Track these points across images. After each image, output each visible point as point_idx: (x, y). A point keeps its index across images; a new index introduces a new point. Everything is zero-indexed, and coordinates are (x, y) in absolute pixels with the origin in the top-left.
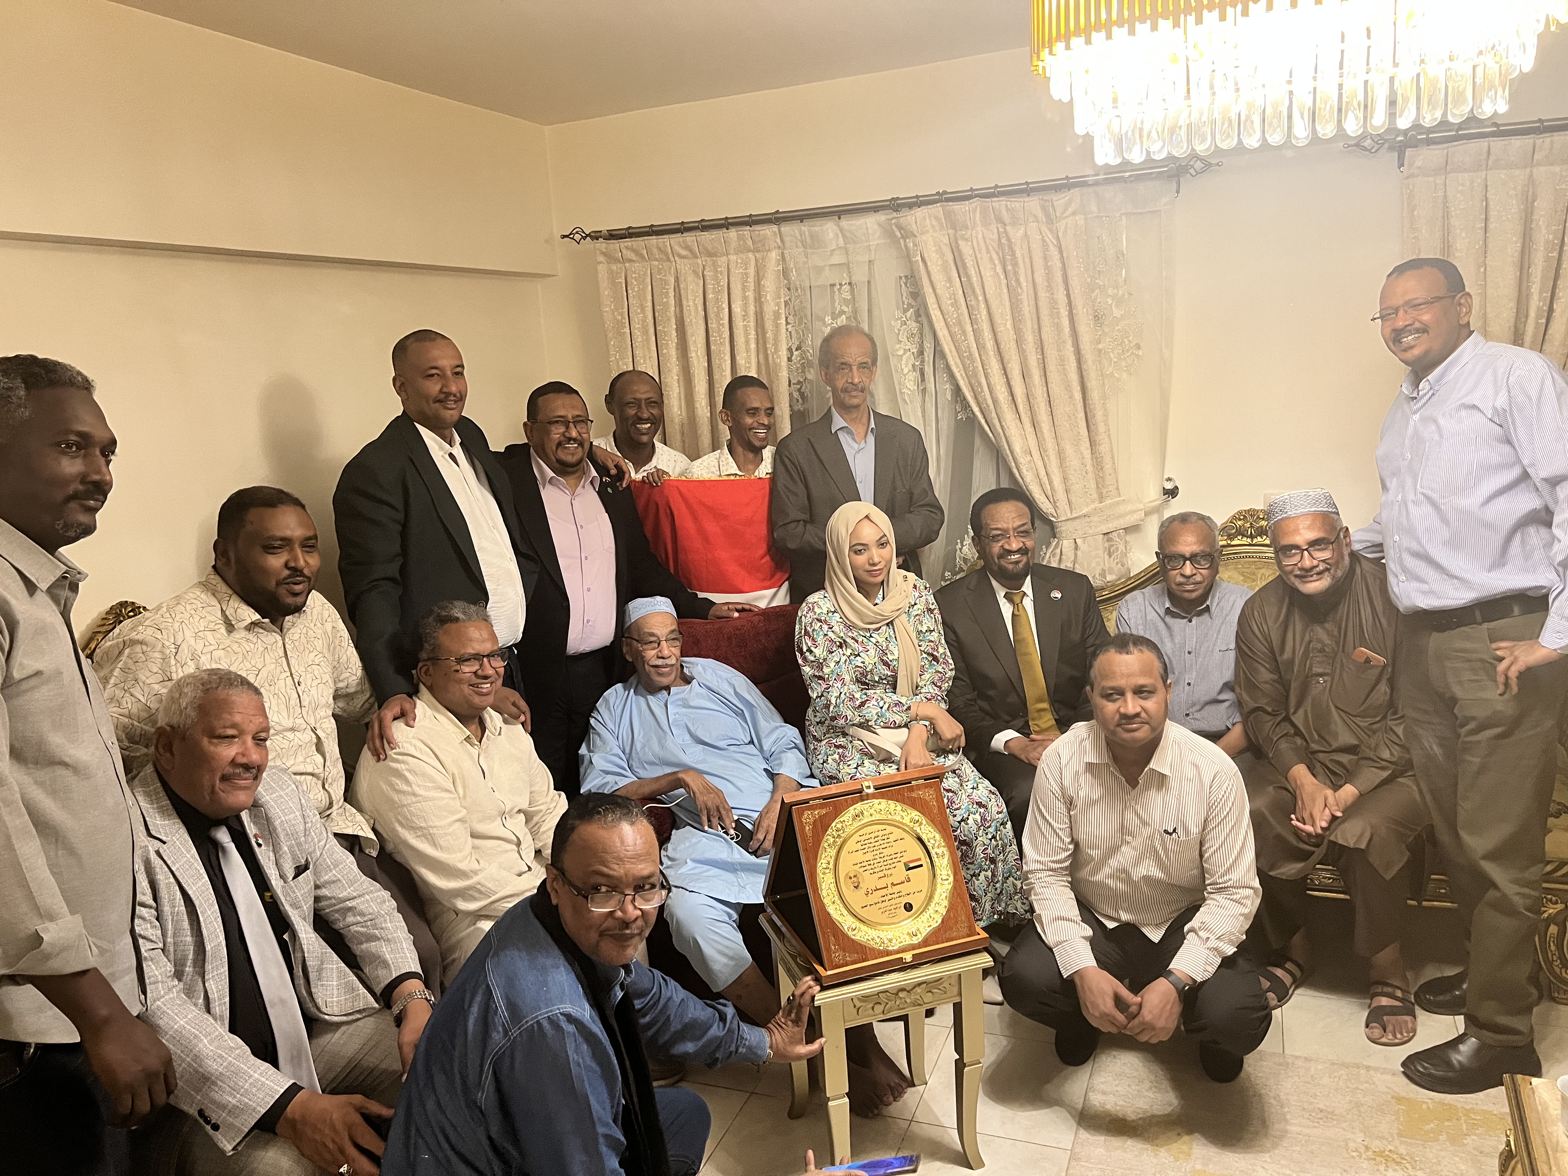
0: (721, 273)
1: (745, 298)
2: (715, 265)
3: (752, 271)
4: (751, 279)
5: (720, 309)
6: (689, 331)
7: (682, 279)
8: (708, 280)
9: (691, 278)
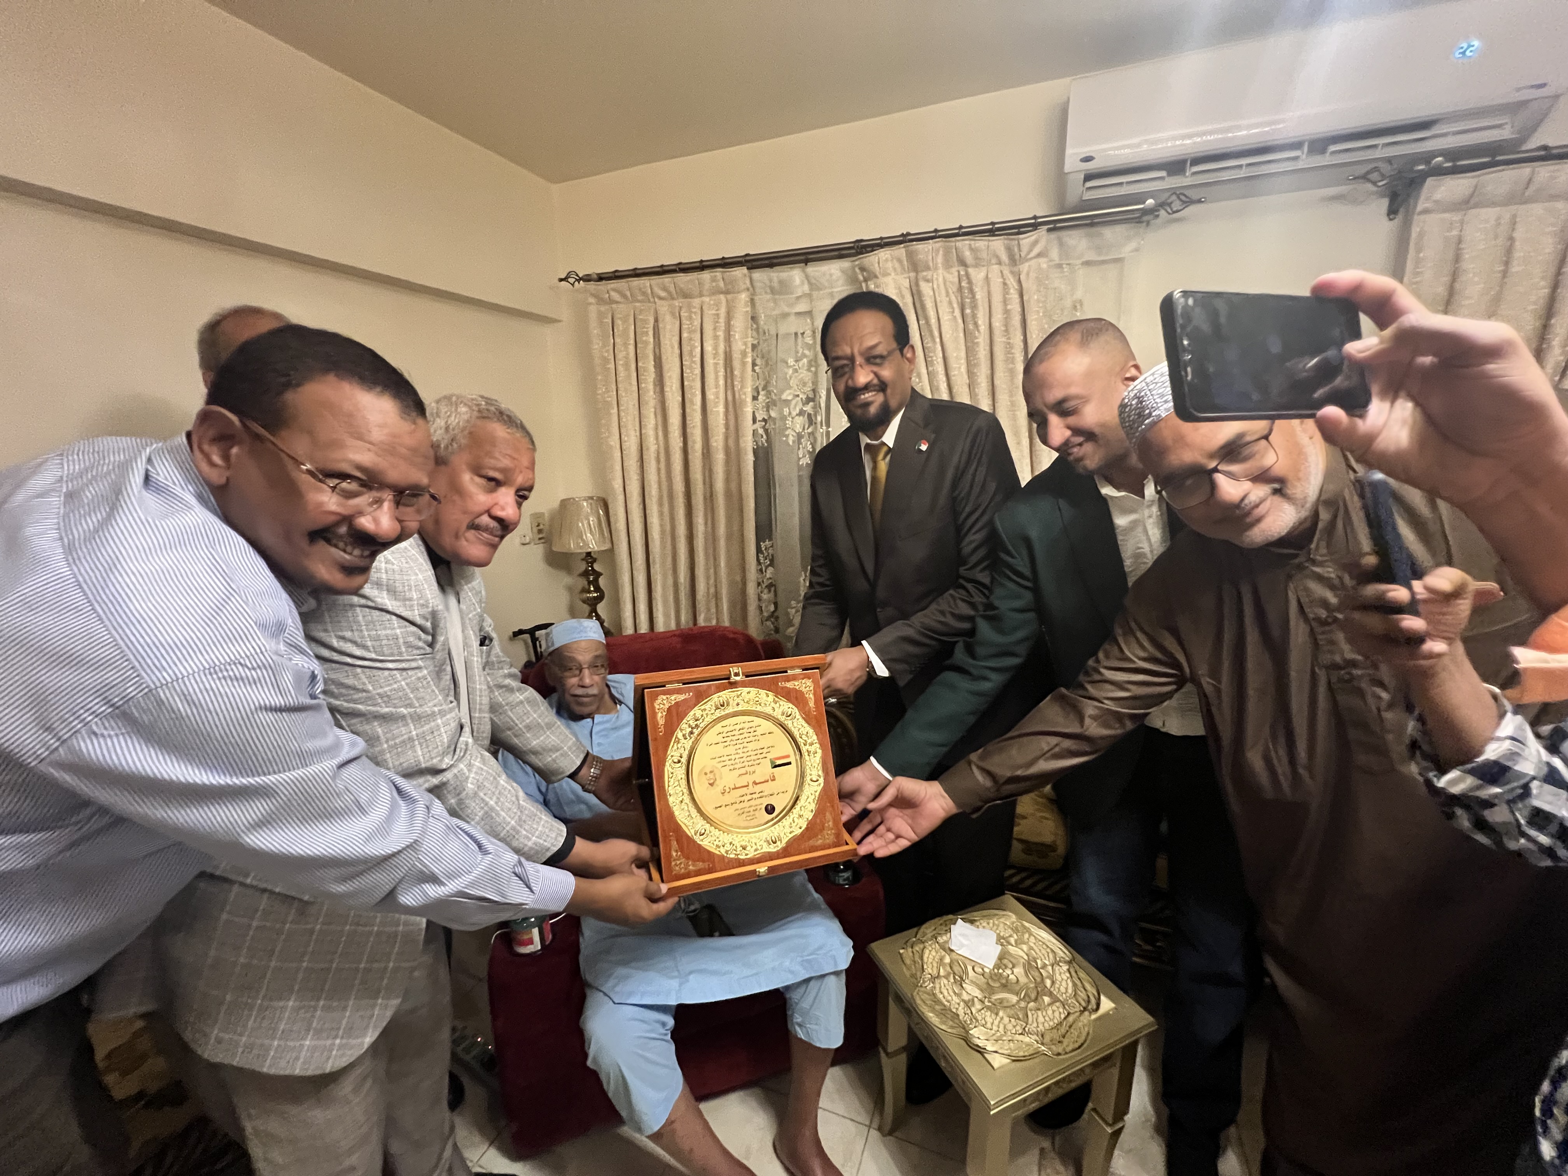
0: (695, 313)
1: (716, 337)
2: (690, 306)
3: (723, 311)
4: (722, 320)
5: (693, 347)
6: (666, 367)
7: (660, 319)
8: (684, 321)
9: (668, 318)
